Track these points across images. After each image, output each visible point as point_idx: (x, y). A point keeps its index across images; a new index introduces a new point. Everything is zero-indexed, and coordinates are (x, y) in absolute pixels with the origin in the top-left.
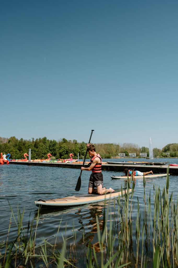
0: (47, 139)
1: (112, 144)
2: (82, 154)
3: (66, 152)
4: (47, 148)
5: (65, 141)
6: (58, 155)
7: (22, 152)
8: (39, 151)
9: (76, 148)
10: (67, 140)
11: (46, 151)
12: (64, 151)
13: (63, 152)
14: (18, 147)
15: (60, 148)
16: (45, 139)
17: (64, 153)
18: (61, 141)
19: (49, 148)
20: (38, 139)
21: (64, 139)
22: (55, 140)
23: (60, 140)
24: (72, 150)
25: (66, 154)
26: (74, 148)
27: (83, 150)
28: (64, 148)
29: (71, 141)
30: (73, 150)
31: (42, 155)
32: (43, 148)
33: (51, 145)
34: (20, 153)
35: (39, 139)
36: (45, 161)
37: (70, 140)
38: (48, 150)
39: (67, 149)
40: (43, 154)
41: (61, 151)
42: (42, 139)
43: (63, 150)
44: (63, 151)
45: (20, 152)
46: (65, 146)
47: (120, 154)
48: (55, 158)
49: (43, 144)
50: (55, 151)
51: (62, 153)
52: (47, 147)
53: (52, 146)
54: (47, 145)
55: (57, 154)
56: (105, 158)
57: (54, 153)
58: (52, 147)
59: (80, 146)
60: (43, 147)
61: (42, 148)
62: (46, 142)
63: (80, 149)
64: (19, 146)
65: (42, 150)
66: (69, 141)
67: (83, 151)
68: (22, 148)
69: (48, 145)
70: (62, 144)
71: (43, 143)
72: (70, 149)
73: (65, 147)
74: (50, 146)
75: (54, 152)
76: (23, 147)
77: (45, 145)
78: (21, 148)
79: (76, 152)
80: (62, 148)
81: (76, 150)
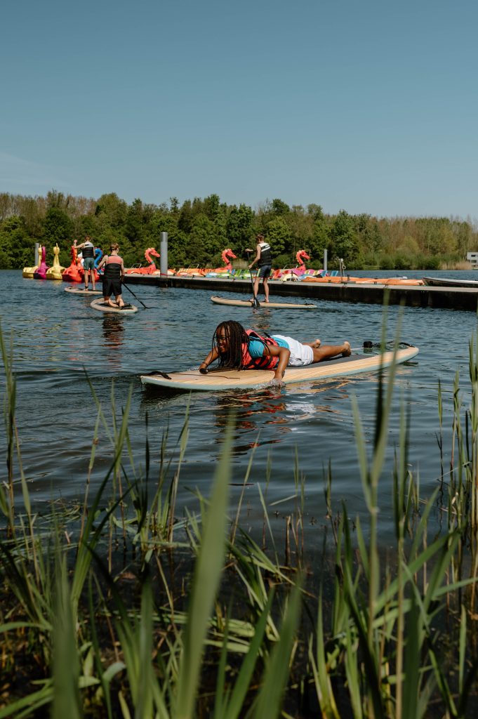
0: (221, 202)
1: (444, 221)
2: (338, 254)
3: (283, 247)
4: (220, 233)
5: (279, 207)
7: (138, 243)
8: (194, 243)
9: (318, 234)
10: (287, 206)
11: (217, 243)
12: (278, 243)
13: (276, 247)
14: (128, 229)
15: (265, 232)
16: (213, 201)
17: (277, 250)
18: (268, 207)
19: (229, 232)
20: (189, 202)
21: (279, 201)
22: (246, 205)
23: (265, 204)
24: (306, 239)
25: (283, 252)
26: (311, 234)
27: (342, 241)
28: (279, 234)
29: (300, 208)
30: (310, 239)
31: (205, 254)
32: (208, 234)
33: (233, 221)
34: (135, 248)
35: (195, 202)
36: (213, 275)
37: (296, 205)
38: (225, 238)
39: (287, 236)
40: (206, 251)
42: (202, 201)
43: (274, 241)
45: (134, 246)
46: (281, 224)
47: (474, 254)
49: (207, 219)
50: (248, 241)
52: (222, 229)
53: (236, 225)
54: (220, 222)
56: (420, 268)
58: (236, 230)
59: (333, 226)
60: (209, 228)
61: (203, 231)
62: (216, 213)
63: (332, 235)
64: (128, 223)
65: (204, 237)
66: (294, 207)
67: (341, 244)
68: (139, 232)
69: (223, 222)
70: (272, 220)
71: (209, 215)
72: (297, 235)
73: (280, 228)
74: (229, 226)
75: (243, 244)
76: (141, 228)
77: (214, 223)
78: (135, 230)
79: (319, 245)
80: (271, 233)
81: (319, 241)
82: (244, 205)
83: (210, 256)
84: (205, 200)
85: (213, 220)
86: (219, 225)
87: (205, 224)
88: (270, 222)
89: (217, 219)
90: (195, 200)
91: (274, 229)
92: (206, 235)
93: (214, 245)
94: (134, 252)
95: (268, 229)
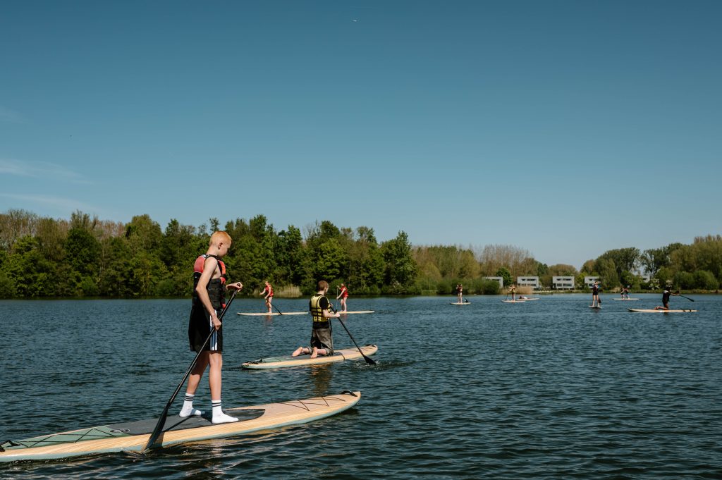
0: (268, 223)
2: (398, 279)
3: (338, 271)
4: (267, 256)
5: (328, 229)
6: (310, 279)
7: (176, 268)
8: (240, 267)
9: (375, 257)
10: (337, 229)
11: (265, 267)
12: (332, 267)
13: (330, 271)
14: (164, 252)
15: (316, 255)
16: (260, 221)
17: (332, 274)
18: (317, 229)
19: (276, 255)
20: (232, 223)
21: (328, 222)
22: (295, 227)
23: (315, 226)
24: (363, 262)
25: (338, 276)
26: (367, 256)
27: (402, 264)
28: (334, 257)
29: (349, 230)
30: (367, 262)
31: (253, 279)
32: (255, 256)
33: (281, 244)
34: (172, 273)
35: (237, 223)
37: (346, 228)
38: (272, 261)
39: (342, 260)
40: (254, 275)
41: (321, 265)
42: (248, 223)
43: (329, 264)
44: (329, 268)
45: (171, 270)
46: (336, 247)
48: (301, 291)
49: (254, 241)
50: (299, 265)
51: (326, 273)
52: (270, 252)
53: (284, 248)
54: (267, 244)
55: (304, 278)
57: (292, 273)
58: (284, 253)
60: (256, 251)
61: (250, 253)
62: (263, 235)
63: (388, 257)
64: (163, 246)
65: (252, 260)
66: (344, 230)
67: (401, 268)
68: (176, 256)
69: (270, 245)
70: (323, 242)
71: (255, 236)
72: (352, 258)
73: (334, 250)
74: (277, 248)
75: (293, 269)
76: (179, 251)
77: (261, 245)
78: (171, 253)
79: (375, 268)
80: (324, 256)
81: (376, 264)
82: (293, 226)
83: (258, 281)
84: (251, 221)
85: (260, 242)
86: (268, 248)
87: (252, 247)
88: (323, 245)
89: (264, 241)
90: (238, 221)
91: (329, 252)
92: (254, 258)
93: (263, 269)
94: (171, 278)
95: (321, 251)
